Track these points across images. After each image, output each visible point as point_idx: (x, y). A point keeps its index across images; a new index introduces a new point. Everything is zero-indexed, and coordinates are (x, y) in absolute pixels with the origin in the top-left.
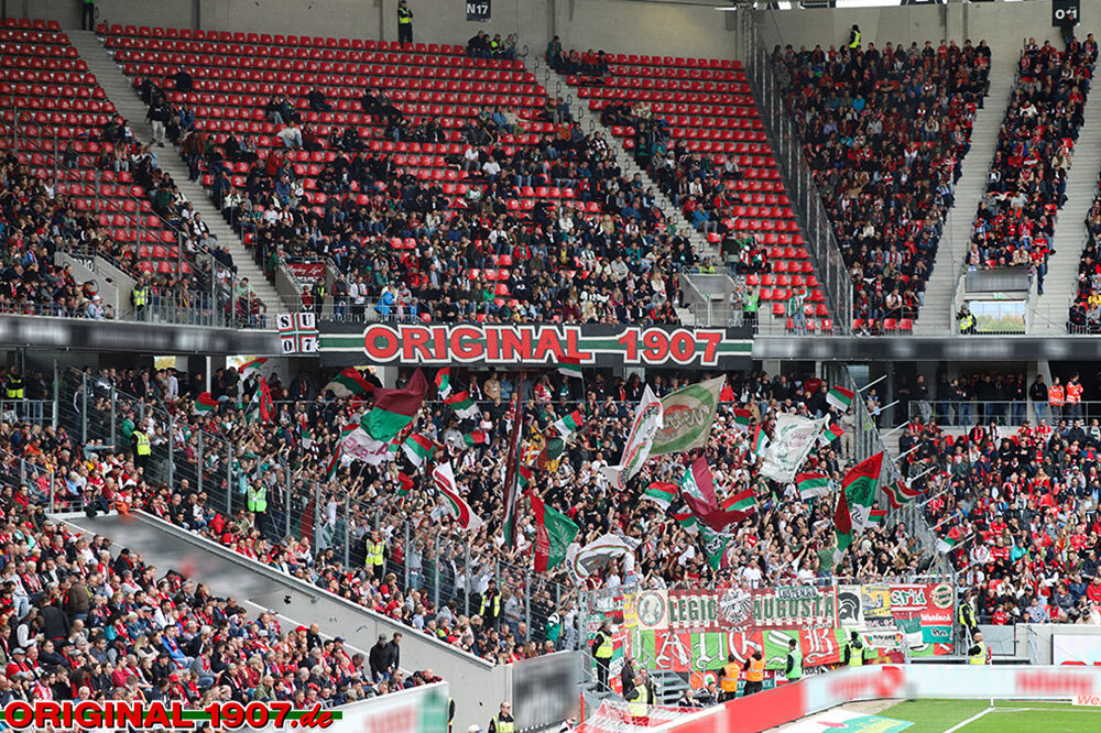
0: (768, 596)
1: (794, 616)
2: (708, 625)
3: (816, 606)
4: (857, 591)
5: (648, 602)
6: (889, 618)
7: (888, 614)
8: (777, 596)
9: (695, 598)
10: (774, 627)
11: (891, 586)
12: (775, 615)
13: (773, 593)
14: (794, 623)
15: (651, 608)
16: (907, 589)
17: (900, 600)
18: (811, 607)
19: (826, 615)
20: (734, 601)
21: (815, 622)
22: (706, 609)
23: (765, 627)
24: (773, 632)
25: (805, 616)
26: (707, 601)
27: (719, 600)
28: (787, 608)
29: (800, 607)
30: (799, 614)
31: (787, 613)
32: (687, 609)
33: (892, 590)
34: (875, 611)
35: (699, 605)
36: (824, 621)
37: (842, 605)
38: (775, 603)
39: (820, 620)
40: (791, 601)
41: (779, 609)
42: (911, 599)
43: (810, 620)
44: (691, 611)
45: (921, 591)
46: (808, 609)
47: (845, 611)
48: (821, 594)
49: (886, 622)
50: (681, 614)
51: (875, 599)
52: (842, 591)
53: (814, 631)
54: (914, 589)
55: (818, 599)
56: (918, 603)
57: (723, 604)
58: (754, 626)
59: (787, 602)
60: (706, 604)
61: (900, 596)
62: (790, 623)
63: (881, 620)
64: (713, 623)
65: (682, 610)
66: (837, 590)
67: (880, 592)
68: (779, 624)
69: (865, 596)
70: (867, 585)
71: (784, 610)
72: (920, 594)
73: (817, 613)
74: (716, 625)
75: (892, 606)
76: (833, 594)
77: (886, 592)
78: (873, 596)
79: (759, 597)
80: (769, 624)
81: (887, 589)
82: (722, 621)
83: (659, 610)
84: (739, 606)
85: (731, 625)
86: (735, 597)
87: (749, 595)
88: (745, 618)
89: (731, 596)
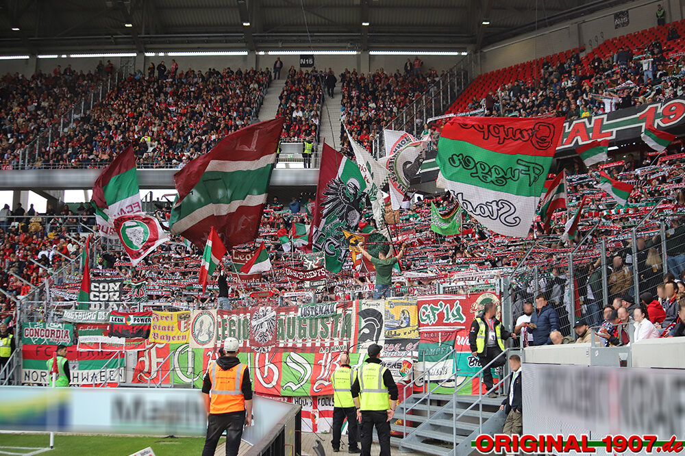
0: (292, 314)
1: (313, 337)
3: (335, 325)
4: (381, 306)
5: (202, 322)
6: (413, 341)
7: (414, 335)
8: (299, 314)
9: (234, 317)
10: (294, 349)
11: (420, 298)
12: (296, 335)
13: (296, 311)
14: (313, 345)
15: (205, 327)
16: (436, 302)
17: (428, 316)
18: (329, 326)
19: (342, 336)
20: (262, 320)
21: (332, 344)
22: (242, 327)
23: (286, 349)
24: (292, 354)
25: (324, 336)
26: (242, 319)
27: (251, 318)
28: (308, 328)
29: (320, 326)
30: (319, 335)
31: (308, 333)
32: (228, 329)
33: (419, 304)
35: (237, 325)
36: (341, 343)
37: (363, 324)
38: (297, 323)
39: (336, 341)
40: (311, 319)
41: (300, 328)
42: (441, 315)
43: (327, 343)
44: (230, 330)
45: (457, 305)
46: (327, 329)
47: (367, 331)
48: (340, 311)
49: (409, 346)
50: (223, 333)
52: (364, 307)
53: (330, 354)
54: (446, 302)
55: (335, 316)
56: (452, 320)
57: (254, 323)
58: (277, 347)
59: (308, 322)
60: (242, 322)
61: (428, 312)
62: (309, 345)
63: (404, 342)
64: (245, 343)
65: (224, 329)
66: (358, 306)
67: (404, 308)
68: (299, 345)
69: (387, 312)
70: (389, 299)
71: (305, 329)
72: (455, 308)
73: (334, 334)
74: (248, 345)
75: (420, 325)
76: (352, 311)
77: (414, 307)
78: (396, 312)
79: (283, 315)
80: (290, 345)
81: (415, 302)
82: (252, 341)
83: (211, 329)
84: (266, 326)
85: (258, 345)
86: (264, 315)
87: (274, 313)
88: (270, 338)
89: (262, 314)
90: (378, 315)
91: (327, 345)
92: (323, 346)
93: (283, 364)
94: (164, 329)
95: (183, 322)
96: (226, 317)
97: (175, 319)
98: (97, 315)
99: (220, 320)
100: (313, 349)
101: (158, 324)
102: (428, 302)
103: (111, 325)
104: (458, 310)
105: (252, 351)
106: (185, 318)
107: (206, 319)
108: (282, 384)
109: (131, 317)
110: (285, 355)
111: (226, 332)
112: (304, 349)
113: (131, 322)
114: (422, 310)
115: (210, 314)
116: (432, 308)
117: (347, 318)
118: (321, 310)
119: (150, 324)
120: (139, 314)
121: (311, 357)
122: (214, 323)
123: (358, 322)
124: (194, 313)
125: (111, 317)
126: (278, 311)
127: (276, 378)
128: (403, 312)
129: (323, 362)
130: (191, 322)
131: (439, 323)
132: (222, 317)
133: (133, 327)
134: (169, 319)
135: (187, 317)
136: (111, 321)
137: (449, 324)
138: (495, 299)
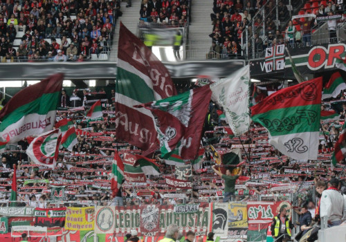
0: (170, 211)
1: (184, 226)
3: (198, 218)
4: (226, 207)
6: (245, 229)
7: (245, 226)
8: (175, 211)
9: (129, 212)
11: (249, 203)
13: (173, 208)
14: (184, 230)
15: (106, 218)
16: (257, 206)
17: (253, 214)
18: (194, 219)
19: (203, 226)
20: (149, 214)
21: (196, 230)
22: (134, 219)
25: (191, 226)
26: (135, 213)
27: (141, 213)
28: (180, 220)
29: (188, 219)
30: (188, 225)
31: (180, 223)
32: (124, 219)
33: (248, 207)
34: (236, 223)
35: (131, 216)
36: (202, 230)
37: (216, 218)
38: (173, 216)
39: (199, 229)
40: (182, 214)
41: (175, 220)
42: (260, 214)
43: (193, 229)
44: (126, 221)
45: (269, 208)
46: (193, 221)
47: (217, 222)
48: (201, 209)
49: (242, 232)
50: (121, 223)
51: (236, 214)
52: (216, 207)
54: (263, 206)
55: (199, 213)
56: (266, 217)
57: (143, 216)
58: (160, 232)
59: (180, 215)
60: (134, 215)
61: (253, 212)
62: (181, 230)
63: (239, 230)
65: (121, 220)
66: (213, 206)
67: (240, 208)
69: (230, 211)
70: (231, 203)
71: (178, 221)
72: (268, 210)
73: (197, 224)
75: (248, 219)
76: (209, 209)
77: (245, 208)
78: (235, 211)
79: (163, 211)
81: (246, 205)
82: (142, 228)
83: (111, 220)
84: (152, 218)
85: (146, 231)
86: (151, 211)
87: (157, 210)
88: (155, 226)
89: (148, 210)
90: (224, 212)
94: (75, 220)
95: (89, 215)
96: (122, 211)
97: (84, 213)
98: (25, 210)
99: (118, 213)
101: (71, 216)
102: (253, 206)
103: (37, 218)
104: (269, 211)
105: (142, 235)
106: (91, 212)
107: (107, 213)
109: (51, 211)
111: (123, 222)
113: (51, 215)
114: (250, 210)
115: (110, 209)
116: (255, 210)
117: (206, 214)
118: (189, 208)
119: (65, 217)
120: (57, 209)
122: (113, 216)
123: (212, 217)
124: (97, 208)
125: (36, 212)
126: (160, 208)
128: (239, 211)
130: (95, 215)
131: (259, 218)
132: (119, 211)
133: (52, 218)
134: (79, 213)
135: (92, 211)
136: (35, 215)
137: (265, 219)
138: (289, 205)
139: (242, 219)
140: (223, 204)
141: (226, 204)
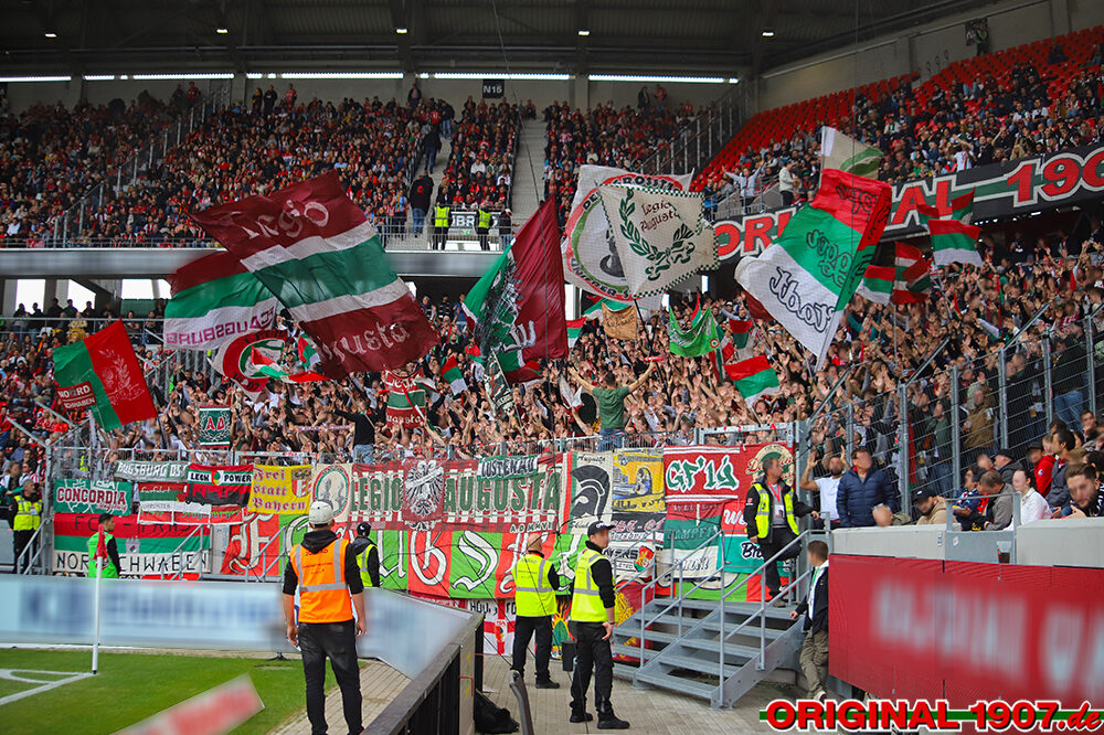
0: (468, 473)
1: (501, 508)
2: (389, 519)
3: (534, 490)
4: (608, 462)
5: (329, 482)
6: (657, 517)
7: (659, 508)
8: (479, 473)
9: (379, 476)
10: (471, 526)
11: (669, 451)
12: (474, 505)
13: (475, 468)
14: (501, 520)
15: (334, 490)
16: (692, 457)
17: (680, 479)
18: (526, 491)
19: (546, 507)
20: (422, 480)
21: (529, 519)
22: (390, 491)
23: (458, 525)
24: (468, 534)
25: (516, 508)
26: (392, 479)
27: (405, 478)
28: (492, 493)
29: (511, 491)
30: (509, 505)
31: (492, 501)
32: (369, 493)
33: (667, 460)
34: (633, 501)
35: (382, 486)
36: (543, 518)
37: (579, 489)
38: (475, 486)
39: (536, 515)
40: (498, 481)
41: (481, 494)
42: (701, 478)
43: (522, 517)
44: (373, 496)
45: (726, 462)
46: (521, 495)
47: (584, 500)
48: (543, 468)
49: (650, 524)
50: (362, 499)
51: (633, 477)
52: (581, 464)
53: (526, 535)
54: (708, 457)
55: (537, 477)
56: (718, 486)
57: (409, 485)
58: (444, 522)
59: (492, 484)
60: (390, 483)
61: (681, 472)
62: (493, 520)
63: (641, 518)
64: (395, 515)
65: (363, 494)
66: (571, 461)
67: (644, 465)
68: (479, 520)
69: (616, 471)
71: (487, 496)
72: (722, 467)
73: (533, 503)
74: (399, 519)
75: (667, 492)
76: (563, 469)
77: (659, 464)
78: (631, 472)
79: (454, 474)
80: (464, 520)
81: (661, 456)
82: (406, 513)
83: (343, 494)
84: (427, 489)
85: (416, 519)
86: (425, 474)
87: (441, 470)
88: (434, 508)
89: (421, 471)
90: (601, 476)
91: (522, 520)
92: (515, 521)
93: (454, 549)
94: (271, 491)
95: (300, 482)
96: (365, 474)
97: (288, 477)
98: (169, 469)
99: (357, 479)
100: (500, 526)
101: (262, 484)
102: (681, 457)
103: (190, 485)
104: (727, 470)
105: (405, 528)
106: (303, 475)
107: (336, 478)
108: (451, 580)
109: (221, 472)
110: (456, 534)
111: (366, 499)
112: (486, 527)
113: (221, 481)
114: (671, 469)
115: (341, 470)
116: (686, 466)
117: (556, 477)
118: (513, 467)
119: (249, 486)
120: (233, 468)
121: (498, 538)
122: (348, 485)
123: (570, 485)
124: (317, 468)
125: (190, 473)
126: (447, 469)
127: (442, 570)
128: (641, 471)
129: (515, 546)
130: (312, 482)
131: (698, 489)
132: (360, 475)
133: (223, 488)
134: (279, 477)
135: (307, 474)
136: (189, 479)
137: (708, 492)
138: (786, 453)
139: (649, 492)
140: (597, 455)
141: (607, 455)
